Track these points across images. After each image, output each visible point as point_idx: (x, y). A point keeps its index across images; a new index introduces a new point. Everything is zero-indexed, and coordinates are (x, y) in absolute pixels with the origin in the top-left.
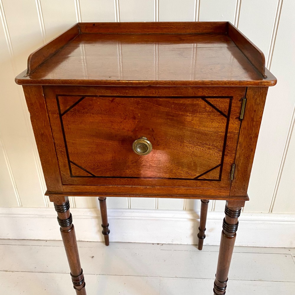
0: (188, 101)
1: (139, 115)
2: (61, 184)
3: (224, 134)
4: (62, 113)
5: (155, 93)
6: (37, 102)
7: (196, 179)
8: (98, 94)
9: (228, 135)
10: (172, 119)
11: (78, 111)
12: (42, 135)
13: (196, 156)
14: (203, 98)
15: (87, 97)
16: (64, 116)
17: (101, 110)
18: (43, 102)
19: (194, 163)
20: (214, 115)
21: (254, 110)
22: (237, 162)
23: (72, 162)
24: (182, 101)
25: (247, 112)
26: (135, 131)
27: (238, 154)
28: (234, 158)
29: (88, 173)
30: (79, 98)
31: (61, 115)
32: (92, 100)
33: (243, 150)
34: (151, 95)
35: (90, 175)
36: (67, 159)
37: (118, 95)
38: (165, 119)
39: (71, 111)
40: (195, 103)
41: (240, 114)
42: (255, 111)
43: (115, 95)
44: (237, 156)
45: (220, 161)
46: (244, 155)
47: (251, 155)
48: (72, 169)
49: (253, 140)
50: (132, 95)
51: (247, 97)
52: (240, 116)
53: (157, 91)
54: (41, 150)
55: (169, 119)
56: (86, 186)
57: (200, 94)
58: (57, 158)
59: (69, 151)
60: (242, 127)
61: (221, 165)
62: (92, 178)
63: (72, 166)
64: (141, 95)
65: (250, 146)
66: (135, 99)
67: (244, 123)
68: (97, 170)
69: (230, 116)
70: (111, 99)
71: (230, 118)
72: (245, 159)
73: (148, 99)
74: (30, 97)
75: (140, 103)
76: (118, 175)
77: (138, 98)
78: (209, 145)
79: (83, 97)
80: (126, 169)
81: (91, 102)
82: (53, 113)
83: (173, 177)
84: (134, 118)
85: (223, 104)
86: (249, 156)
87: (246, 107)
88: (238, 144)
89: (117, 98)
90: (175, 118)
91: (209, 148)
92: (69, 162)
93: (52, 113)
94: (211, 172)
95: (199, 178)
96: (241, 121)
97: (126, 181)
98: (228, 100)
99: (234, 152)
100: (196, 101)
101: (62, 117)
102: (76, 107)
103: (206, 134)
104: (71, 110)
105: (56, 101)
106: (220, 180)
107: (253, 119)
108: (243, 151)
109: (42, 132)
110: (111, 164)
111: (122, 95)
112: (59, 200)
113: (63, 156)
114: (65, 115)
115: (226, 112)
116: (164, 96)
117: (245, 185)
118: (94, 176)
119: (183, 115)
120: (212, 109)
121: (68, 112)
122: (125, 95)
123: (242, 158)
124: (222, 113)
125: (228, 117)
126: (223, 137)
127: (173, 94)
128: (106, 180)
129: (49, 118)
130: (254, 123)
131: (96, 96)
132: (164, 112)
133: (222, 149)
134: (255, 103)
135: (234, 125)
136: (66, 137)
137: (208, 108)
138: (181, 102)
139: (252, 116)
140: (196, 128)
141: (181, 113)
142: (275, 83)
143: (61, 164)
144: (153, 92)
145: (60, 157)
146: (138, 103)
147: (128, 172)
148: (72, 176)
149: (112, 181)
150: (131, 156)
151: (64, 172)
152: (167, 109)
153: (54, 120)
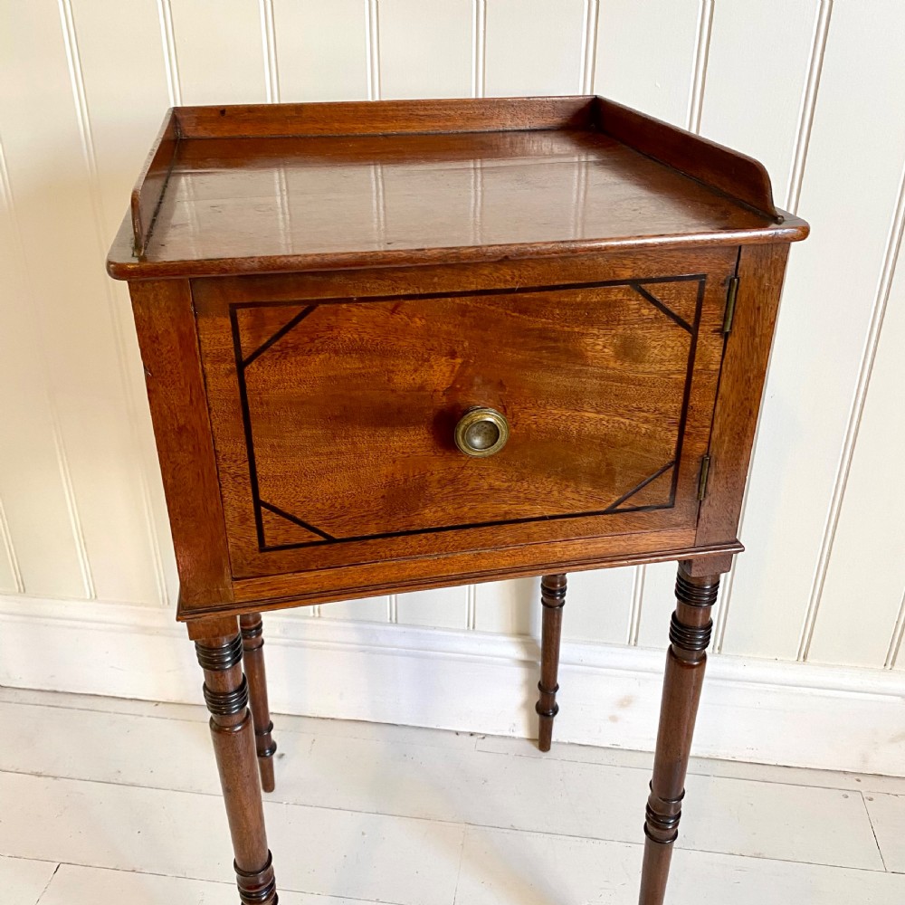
0: (595, 297)
1: (466, 344)
2: (227, 580)
3: (683, 377)
4: (245, 356)
5: (513, 278)
6: (171, 330)
7: (612, 510)
8: (355, 295)
9: (693, 378)
10: (553, 348)
11: (295, 348)
12: (181, 430)
13: (612, 445)
15: (321, 306)
16: (253, 368)
17: (362, 339)
18: (191, 329)
19: (608, 465)
20: (661, 327)
21: (757, 306)
22: (715, 450)
23: (267, 506)
24: (580, 296)
25: (739, 312)
26: (451, 390)
27: (716, 426)
28: (707, 439)
29: (313, 534)
30: (299, 309)
31: (241, 365)
32: (336, 313)
33: (728, 416)
34: (502, 286)
35: (319, 538)
36: (251, 499)
37: (409, 292)
38: (536, 350)
39: (273, 351)
40: (613, 298)
41: (725, 319)
42: (759, 309)
43: (402, 292)
44: (716, 432)
45: (673, 452)
46: (731, 430)
47: (747, 426)
48: (266, 527)
49: (753, 386)
50: (449, 290)
51: (740, 274)
52: (724, 326)
53: (517, 273)
54: (173, 477)
55: (546, 348)
56: (304, 575)
57: (627, 274)
58: (222, 497)
59: (260, 471)
60: (727, 354)
61: (676, 462)
62: (324, 547)
63: (267, 516)
64: (473, 287)
65: (746, 403)
66: (457, 300)
67: (734, 342)
68: (338, 521)
69: (700, 328)
70: (389, 305)
71: (699, 332)
72: (734, 438)
73: (493, 297)
74: (150, 318)
75: (470, 312)
76: (400, 527)
77: (464, 299)
78: (648, 411)
79: (311, 306)
80: (425, 506)
81: (333, 318)
82: (219, 359)
83: (551, 513)
84: (453, 355)
85: (683, 299)
86: (744, 429)
87: (738, 299)
88: (718, 401)
89: (408, 302)
90: (561, 345)
91: (647, 421)
92: (258, 503)
93: (213, 362)
94: (652, 485)
95: (618, 507)
96: (726, 336)
97: (424, 542)
98: (694, 286)
99: (708, 423)
100: (616, 294)
101: (246, 369)
102: (289, 337)
103: (640, 383)
104: (273, 347)
105: (228, 322)
106: (671, 505)
107: (755, 329)
108: (731, 417)
109: (182, 422)
110: (383, 497)
111: (422, 291)
112: (220, 630)
113: (240, 488)
114: (254, 364)
115: (689, 316)
116: (536, 285)
117: (732, 511)
118: (330, 540)
119: (583, 334)
120: (655, 312)
121: (264, 354)
122: (431, 291)
123: (727, 438)
124: (680, 322)
125: (693, 330)
126: (683, 386)
127: (558, 279)
128: (365, 547)
129: (205, 377)
130: (757, 340)
131: (349, 301)
132: (533, 329)
133: (679, 417)
134: (759, 288)
135: (711, 347)
136: (253, 431)
137: (648, 311)
138: (578, 299)
139: (752, 324)
140: (614, 369)
141: (576, 330)
142: (804, 232)
143: (230, 514)
144: (505, 278)
145: (229, 495)
146: (464, 311)
147: (430, 515)
148: (263, 548)
149: (383, 547)
150: (438, 467)
151: (240, 537)
152: (540, 322)
153: (221, 381)
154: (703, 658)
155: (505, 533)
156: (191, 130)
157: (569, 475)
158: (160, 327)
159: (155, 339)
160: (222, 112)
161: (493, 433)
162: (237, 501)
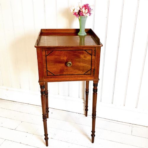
0: (81, 51)
2: (44, 78)
7: (84, 74)
10: (77, 56)
13: (84, 67)
14: (85, 50)
16: (47, 57)
19: (84, 69)
20: (88, 55)
24: (79, 51)
26: (67, 60)
30: (51, 51)
31: (46, 56)
33: (96, 64)
35: (52, 74)
38: (75, 56)
40: (83, 52)
41: (95, 54)
42: (98, 53)
43: (62, 50)
47: (98, 66)
50: (66, 50)
51: (96, 50)
54: (39, 67)
56: (51, 79)
57: (84, 49)
59: (47, 67)
60: (95, 58)
61: (91, 69)
63: (48, 72)
64: (69, 50)
65: (98, 63)
68: (55, 73)
70: (60, 51)
73: (71, 51)
76: (62, 74)
78: (87, 63)
79: (53, 51)
81: (55, 52)
82: (44, 56)
83: (78, 74)
84: (67, 56)
85: (90, 52)
87: (96, 52)
92: (47, 70)
94: (88, 72)
96: (95, 56)
97: (64, 76)
98: (91, 51)
99: (94, 65)
102: (51, 54)
103: (86, 60)
105: (45, 52)
106: (91, 74)
110: (60, 71)
111: (64, 50)
116: (75, 50)
118: (54, 75)
119: (80, 55)
121: (48, 55)
123: (96, 67)
124: (90, 54)
125: (92, 55)
126: (91, 61)
127: (77, 49)
128: (58, 76)
130: (98, 57)
131: (57, 50)
133: (91, 64)
135: (93, 57)
136: (47, 63)
137: (86, 53)
139: (98, 55)
140: (84, 59)
142: (102, 46)
143: (44, 71)
144: (72, 49)
145: (44, 69)
146: (68, 52)
147: (65, 73)
148: (47, 75)
149: (60, 76)
150: (65, 68)
151: (45, 74)
152: (76, 54)
153: (44, 58)
154: (97, 93)
155: (73, 76)
156: (43, 32)
157: (79, 70)
158: (39, 52)
159: (38, 53)
160: (47, 30)
161: (70, 64)
162: (45, 70)
